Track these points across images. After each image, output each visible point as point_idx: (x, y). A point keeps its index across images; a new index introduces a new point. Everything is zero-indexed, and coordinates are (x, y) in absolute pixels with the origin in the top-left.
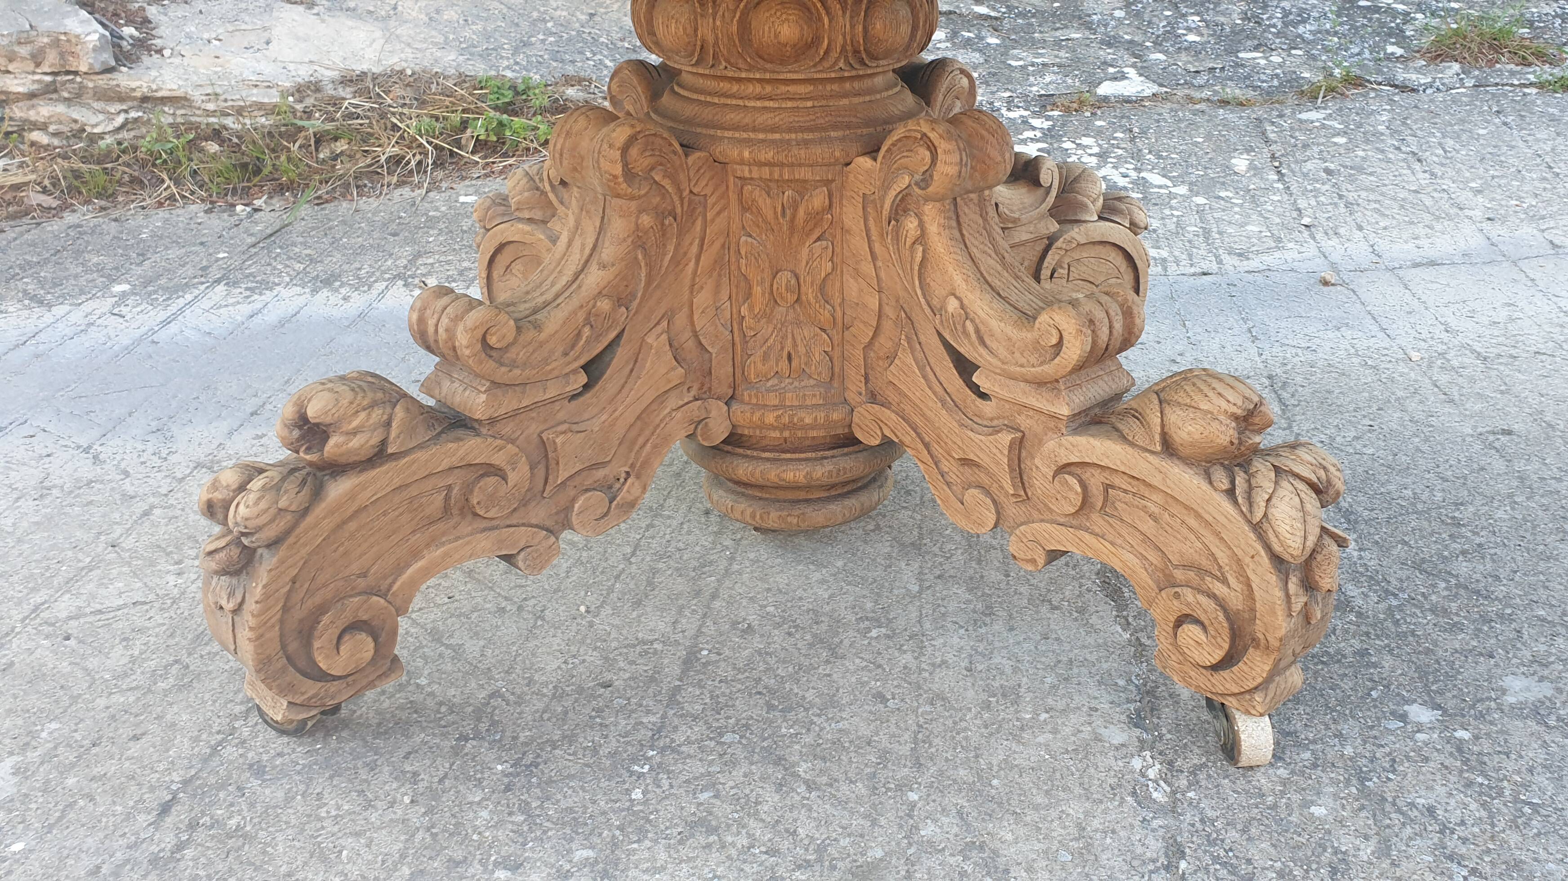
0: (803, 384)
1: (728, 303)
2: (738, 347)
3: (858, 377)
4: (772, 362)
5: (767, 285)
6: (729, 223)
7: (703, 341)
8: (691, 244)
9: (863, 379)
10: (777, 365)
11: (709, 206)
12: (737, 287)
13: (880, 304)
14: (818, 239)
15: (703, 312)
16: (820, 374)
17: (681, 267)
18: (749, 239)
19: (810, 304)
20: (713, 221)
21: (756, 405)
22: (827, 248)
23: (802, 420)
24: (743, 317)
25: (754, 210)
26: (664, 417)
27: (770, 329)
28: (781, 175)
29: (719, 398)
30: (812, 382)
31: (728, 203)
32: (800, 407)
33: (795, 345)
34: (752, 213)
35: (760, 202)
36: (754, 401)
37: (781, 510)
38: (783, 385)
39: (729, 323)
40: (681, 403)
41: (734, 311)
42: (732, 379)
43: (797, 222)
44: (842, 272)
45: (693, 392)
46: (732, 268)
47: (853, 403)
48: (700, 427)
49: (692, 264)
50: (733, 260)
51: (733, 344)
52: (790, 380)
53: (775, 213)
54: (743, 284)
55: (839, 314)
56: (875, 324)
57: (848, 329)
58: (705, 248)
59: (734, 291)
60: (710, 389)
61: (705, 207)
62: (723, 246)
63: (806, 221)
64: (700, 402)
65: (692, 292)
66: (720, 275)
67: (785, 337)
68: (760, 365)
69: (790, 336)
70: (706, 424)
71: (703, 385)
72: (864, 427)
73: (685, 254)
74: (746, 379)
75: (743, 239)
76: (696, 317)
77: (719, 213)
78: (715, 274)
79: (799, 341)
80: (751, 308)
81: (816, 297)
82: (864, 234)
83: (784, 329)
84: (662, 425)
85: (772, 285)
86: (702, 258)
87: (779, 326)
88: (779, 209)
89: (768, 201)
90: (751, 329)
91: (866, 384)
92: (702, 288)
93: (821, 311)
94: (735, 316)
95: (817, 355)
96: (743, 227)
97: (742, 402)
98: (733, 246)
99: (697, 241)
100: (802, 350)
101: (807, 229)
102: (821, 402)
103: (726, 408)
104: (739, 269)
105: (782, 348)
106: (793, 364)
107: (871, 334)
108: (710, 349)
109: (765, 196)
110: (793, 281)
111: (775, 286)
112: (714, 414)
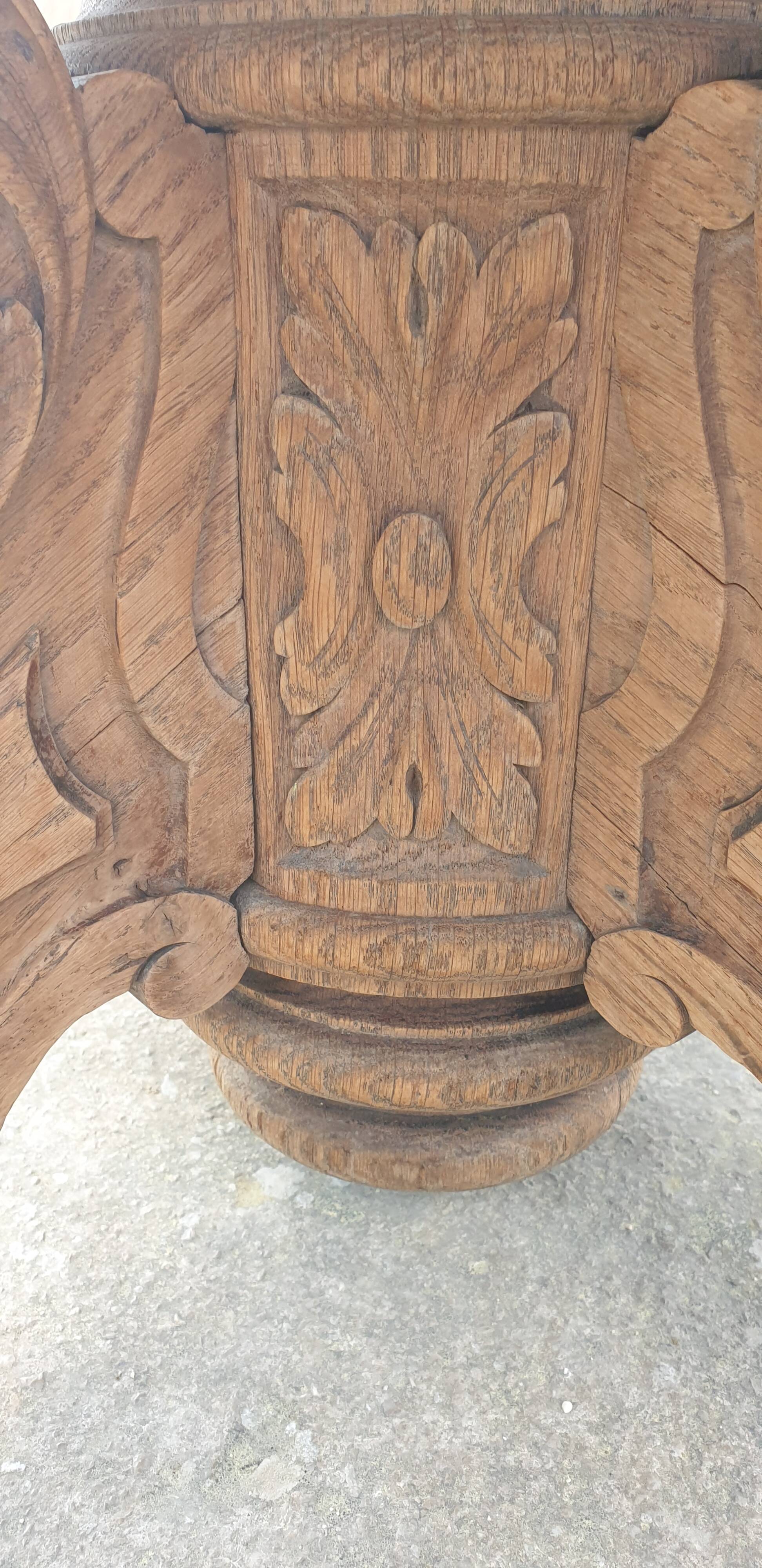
0: (448, 857)
1: (239, 612)
2: (267, 745)
3: (621, 849)
4: (363, 794)
5: (355, 557)
6: (238, 349)
7: (158, 731)
8: (108, 415)
9: (634, 858)
10: (376, 803)
11: (169, 282)
12: (263, 563)
13: (727, 629)
14: (527, 407)
15: (152, 640)
16: (500, 831)
17: (73, 491)
18: (302, 406)
19: (483, 622)
20: (182, 336)
21: (316, 908)
22: (553, 435)
23: (443, 961)
24: (282, 660)
25: (318, 300)
26: (35, 956)
27: (360, 698)
28: (414, 165)
29: (209, 889)
30: (476, 853)
31: (235, 279)
32: (441, 923)
33: (432, 745)
34: (311, 312)
35: (340, 272)
36: (309, 897)
37: (376, 1146)
38: (392, 858)
39: (240, 674)
40: (92, 908)
41: (255, 638)
42: (249, 834)
43: (458, 341)
44: (597, 519)
45: (133, 874)
46: (250, 502)
47: (594, 919)
48: (151, 972)
49: (113, 486)
50: (251, 475)
51: (253, 737)
52: (414, 846)
53: (389, 310)
54: (280, 556)
55: (574, 653)
56: (699, 692)
57: (598, 702)
58: (155, 426)
59: (254, 577)
60: (183, 863)
61: (155, 288)
62: (218, 427)
63: (492, 341)
64: (149, 904)
65: (113, 577)
66: (207, 526)
67: (402, 722)
68: (326, 801)
69: (416, 716)
70: (170, 963)
71: (162, 851)
72: (624, 991)
73: (89, 447)
74: (287, 837)
75: (283, 402)
76: (128, 656)
77: (204, 311)
78: (192, 521)
79: (444, 736)
80: (303, 633)
81: (506, 605)
82: (692, 383)
83: (400, 698)
84: (24, 984)
85: (368, 563)
86: (146, 464)
87: (388, 688)
88: (404, 290)
89: (366, 265)
90: (302, 693)
91: (642, 869)
92: (147, 564)
93: (520, 645)
94: (257, 656)
95: (496, 777)
96: (285, 365)
97: (277, 897)
98: (252, 433)
99: (129, 409)
100: (452, 762)
101: (493, 368)
102: (500, 909)
103: (231, 912)
104: (270, 507)
105: (394, 756)
106: (426, 803)
107: (680, 726)
108: (178, 753)
109: (357, 246)
110: (437, 548)
111: (379, 564)
112: (192, 933)
